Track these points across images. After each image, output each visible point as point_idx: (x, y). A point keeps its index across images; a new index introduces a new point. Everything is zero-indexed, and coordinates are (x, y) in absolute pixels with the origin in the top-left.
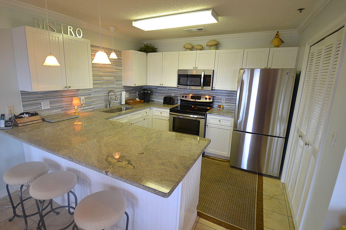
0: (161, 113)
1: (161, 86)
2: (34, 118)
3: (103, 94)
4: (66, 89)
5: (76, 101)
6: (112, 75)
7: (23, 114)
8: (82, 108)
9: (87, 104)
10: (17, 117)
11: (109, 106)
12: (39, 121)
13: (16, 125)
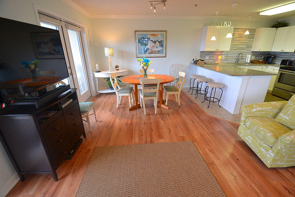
0: (274, 70)
1: (282, 51)
2: (202, 62)
3: (235, 55)
4: (217, 51)
5: (220, 57)
6: (245, 44)
7: (199, 60)
8: (222, 61)
9: (225, 60)
10: (197, 61)
11: (238, 62)
12: (203, 63)
13: (196, 63)
